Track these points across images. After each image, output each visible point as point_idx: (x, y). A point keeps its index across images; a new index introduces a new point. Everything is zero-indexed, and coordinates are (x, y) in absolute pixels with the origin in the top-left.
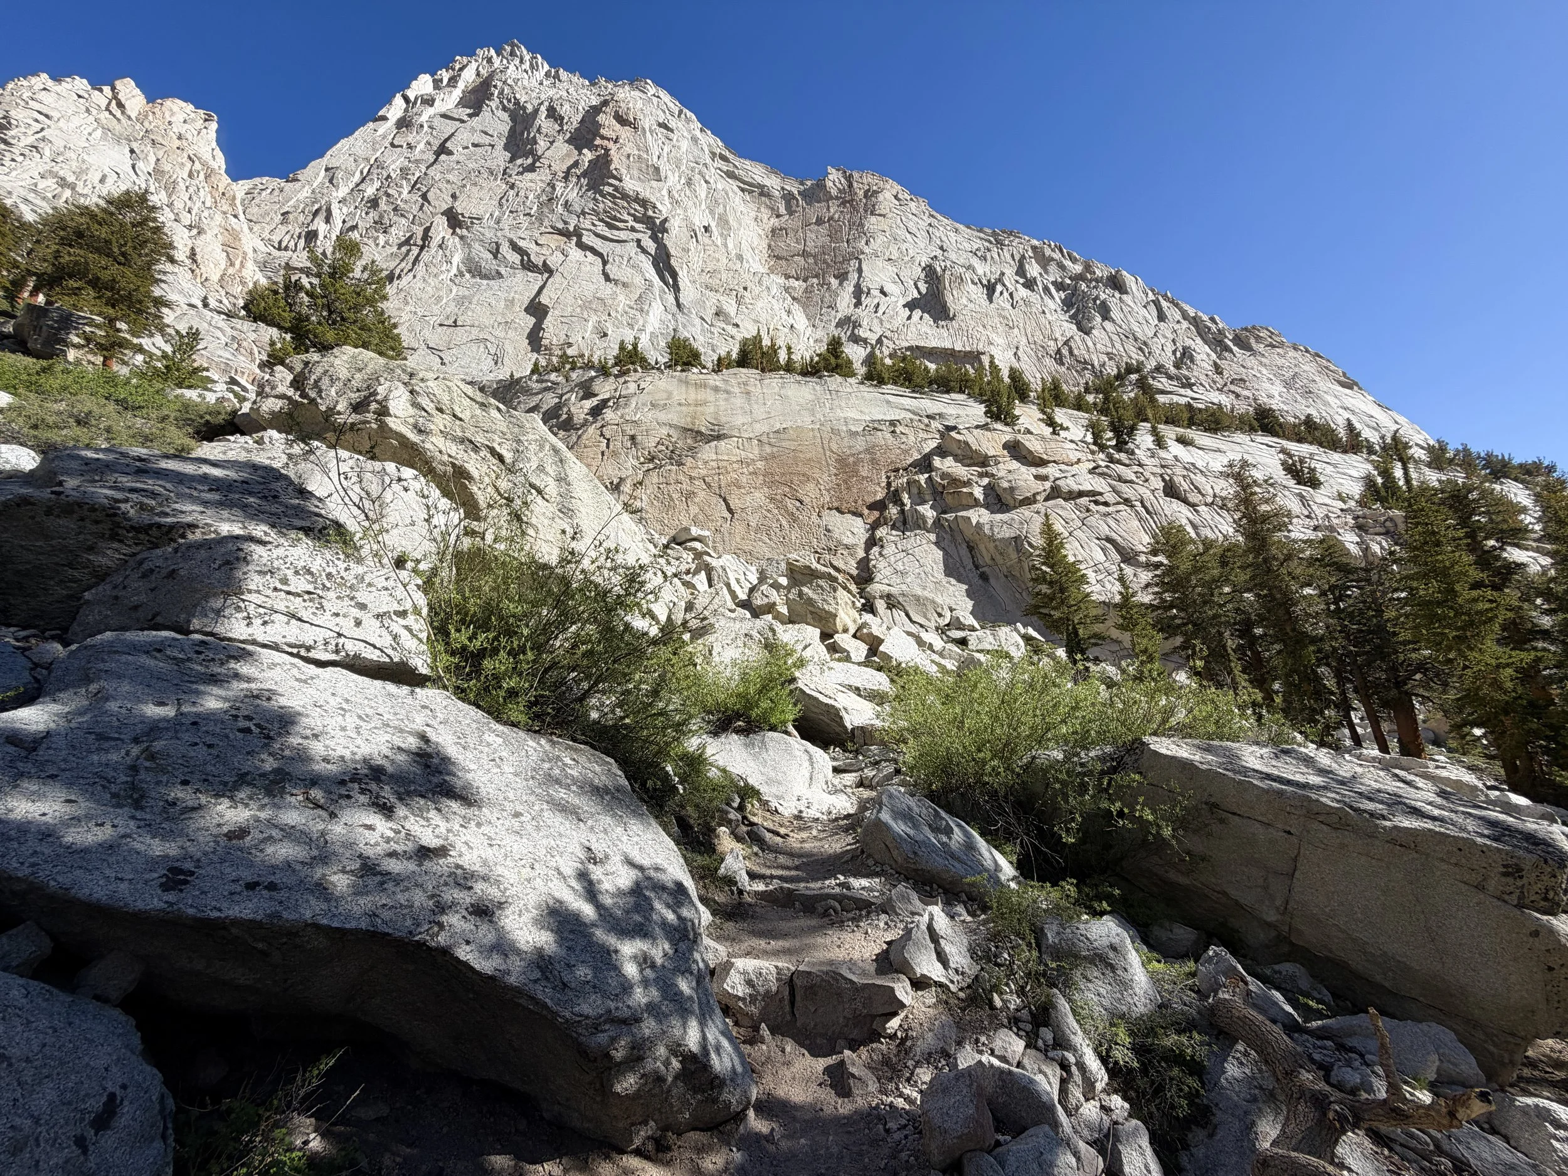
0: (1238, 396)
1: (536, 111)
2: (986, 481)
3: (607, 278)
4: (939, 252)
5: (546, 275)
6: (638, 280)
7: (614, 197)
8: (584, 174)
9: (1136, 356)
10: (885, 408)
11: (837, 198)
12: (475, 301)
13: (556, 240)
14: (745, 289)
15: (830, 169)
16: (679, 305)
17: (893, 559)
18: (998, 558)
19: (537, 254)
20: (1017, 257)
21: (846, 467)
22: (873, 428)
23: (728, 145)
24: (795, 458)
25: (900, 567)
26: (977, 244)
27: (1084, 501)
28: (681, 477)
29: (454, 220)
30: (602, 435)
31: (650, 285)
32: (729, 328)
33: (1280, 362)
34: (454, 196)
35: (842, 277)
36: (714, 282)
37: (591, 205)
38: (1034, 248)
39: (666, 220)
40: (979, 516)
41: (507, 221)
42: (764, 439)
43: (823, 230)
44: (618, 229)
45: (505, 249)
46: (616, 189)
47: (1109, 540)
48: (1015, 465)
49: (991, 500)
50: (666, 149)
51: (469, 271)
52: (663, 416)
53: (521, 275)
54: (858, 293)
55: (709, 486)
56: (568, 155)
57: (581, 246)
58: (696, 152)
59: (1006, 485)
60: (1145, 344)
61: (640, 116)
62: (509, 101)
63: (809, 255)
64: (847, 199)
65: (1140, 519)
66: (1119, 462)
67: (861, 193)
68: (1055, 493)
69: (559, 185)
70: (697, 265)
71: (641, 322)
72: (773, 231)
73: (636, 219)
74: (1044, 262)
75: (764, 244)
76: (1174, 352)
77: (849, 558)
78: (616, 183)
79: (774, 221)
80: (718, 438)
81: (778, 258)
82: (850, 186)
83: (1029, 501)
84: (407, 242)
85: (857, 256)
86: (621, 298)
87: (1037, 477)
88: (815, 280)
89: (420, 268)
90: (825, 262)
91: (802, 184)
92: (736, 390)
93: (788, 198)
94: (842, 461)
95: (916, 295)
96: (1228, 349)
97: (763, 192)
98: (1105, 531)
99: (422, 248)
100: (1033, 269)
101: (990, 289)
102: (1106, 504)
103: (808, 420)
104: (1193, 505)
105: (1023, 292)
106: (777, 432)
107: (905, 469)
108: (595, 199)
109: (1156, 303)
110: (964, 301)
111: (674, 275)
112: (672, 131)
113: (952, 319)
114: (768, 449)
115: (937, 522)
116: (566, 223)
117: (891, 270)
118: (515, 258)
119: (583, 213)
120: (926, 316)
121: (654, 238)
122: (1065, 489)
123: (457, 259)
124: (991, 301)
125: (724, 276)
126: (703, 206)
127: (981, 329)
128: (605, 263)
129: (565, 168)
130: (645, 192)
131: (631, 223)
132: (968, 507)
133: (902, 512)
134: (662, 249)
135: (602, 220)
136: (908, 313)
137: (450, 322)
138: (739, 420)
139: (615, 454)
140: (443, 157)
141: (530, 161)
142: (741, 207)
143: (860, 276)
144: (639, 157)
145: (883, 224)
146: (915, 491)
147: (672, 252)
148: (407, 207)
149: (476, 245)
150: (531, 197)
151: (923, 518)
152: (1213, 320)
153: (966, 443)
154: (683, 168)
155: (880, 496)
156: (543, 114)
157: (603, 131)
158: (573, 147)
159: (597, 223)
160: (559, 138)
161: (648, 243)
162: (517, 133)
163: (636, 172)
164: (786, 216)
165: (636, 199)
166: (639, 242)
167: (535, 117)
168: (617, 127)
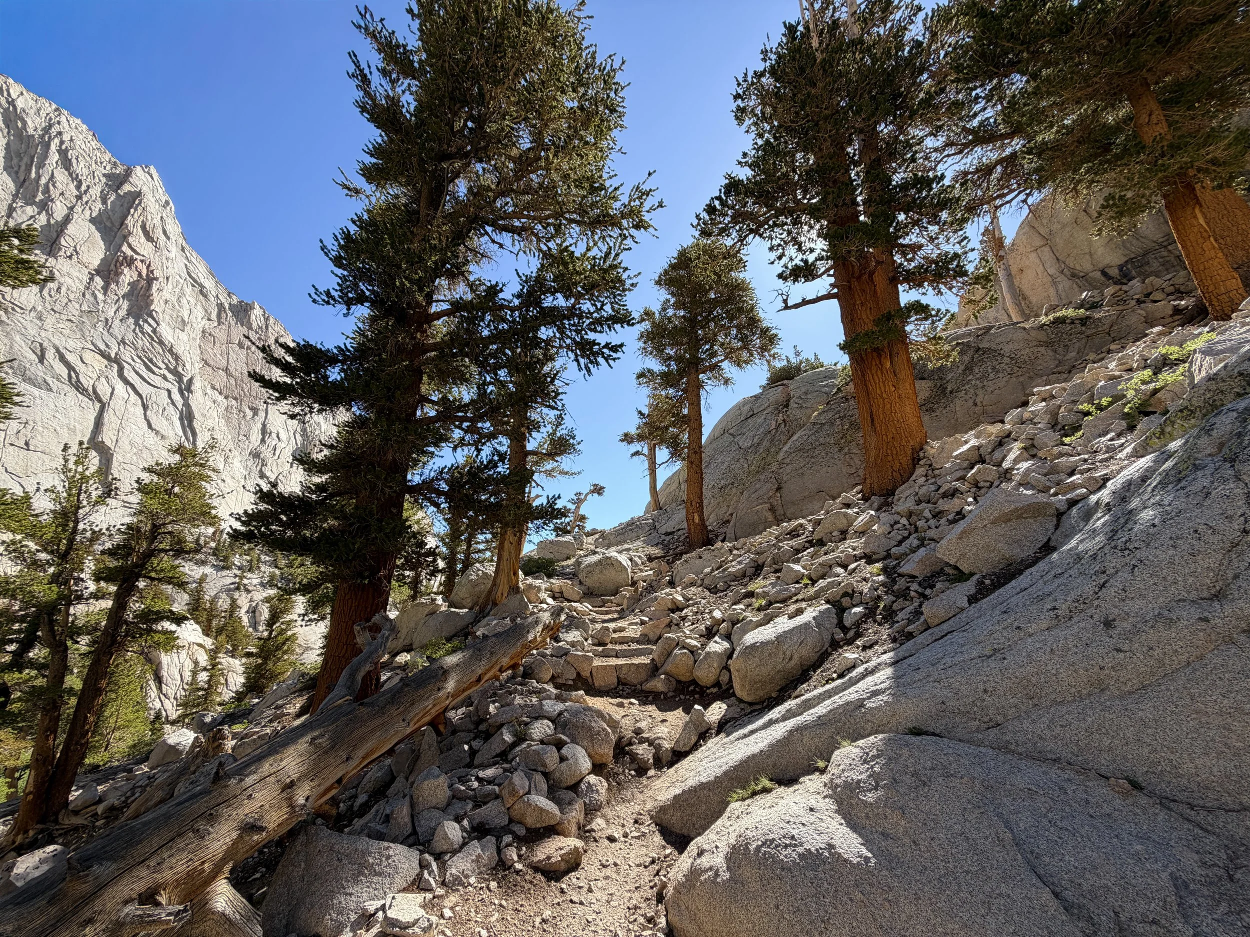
3: (149, 425)
5: (99, 407)
6: (171, 434)
7: (152, 339)
8: (125, 296)
11: (256, 332)
12: (38, 419)
13: (99, 363)
15: (256, 306)
19: (84, 374)
35: (255, 412)
39: (190, 380)
41: (50, 320)
43: (242, 354)
44: (153, 372)
45: (50, 354)
46: (154, 331)
53: (70, 395)
54: (264, 432)
57: (121, 376)
63: (231, 374)
64: (262, 336)
69: (100, 300)
72: (204, 333)
73: (167, 368)
79: (206, 323)
81: (206, 363)
82: (267, 327)
85: (266, 398)
86: (162, 449)
88: (234, 402)
90: (243, 389)
91: (230, 296)
95: (295, 447)
97: (202, 291)
108: (134, 331)
111: (194, 434)
116: (107, 345)
118: (63, 371)
119: (123, 341)
121: (181, 393)
128: (145, 407)
130: (177, 347)
131: (164, 371)
134: (187, 404)
135: (140, 358)
136: (291, 462)
137: (22, 443)
143: (266, 417)
144: (173, 305)
147: (195, 414)
149: (17, 338)
156: (54, 157)
157: (131, 239)
158: (97, 235)
159: (136, 358)
160: (78, 209)
161: (176, 396)
162: (19, 156)
163: (167, 317)
164: (216, 324)
165: (171, 351)
166: (169, 392)
167: (45, 156)
168: (143, 238)
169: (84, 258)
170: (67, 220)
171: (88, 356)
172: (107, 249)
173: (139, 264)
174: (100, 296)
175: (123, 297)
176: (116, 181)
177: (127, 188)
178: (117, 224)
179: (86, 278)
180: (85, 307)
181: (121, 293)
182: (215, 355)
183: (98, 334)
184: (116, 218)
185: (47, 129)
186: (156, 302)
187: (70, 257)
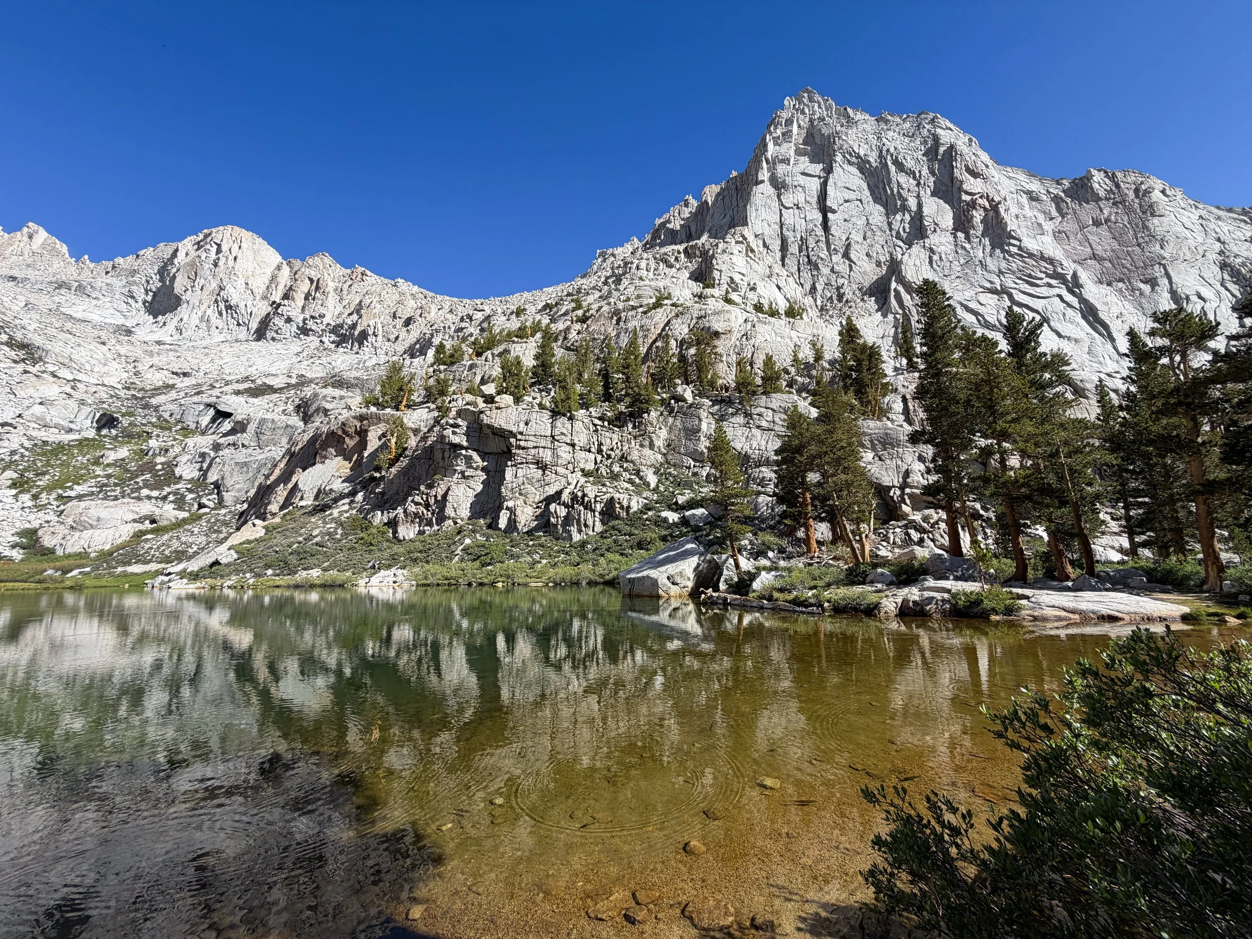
3: (1059, 334)
6: (1081, 335)
7: (1022, 256)
13: (993, 300)
15: (1094, 172)
16: (1119, 353)
19: (988, 314)
31: (1092, 338)
35: (1153, 282)
37: (1005, 265)
39: (1075, 276)
43: (1103, 231)
44: (1037, 286)
45: (959, 310)
46: (1020, 248)
54: (1177, 300)
56: (942, 210)
57: (1014, 302)
62: (851, 155)
63: (1102, 258)
64: (1117, 199)
67: (1131, 193)
72: (1053, 234)
73: (1048, 275)
78: (1018, 243)
79: (1050, 224)
82: (1118, 186)
85: (1160, 262)
86: (1080, 352)
88: (1121, 285)
90: (1124, 266)
91: (1063, 184)
97: (1033, 197)
108: (1004, 258)
111: (1106, 327)
116: (991, 282)
117: (1194, 273)
119: (1001, 272)
121: (1072, 292)
128: (1046, 320)
129: (950, 225)
130: (1047, 251)
131: (1046, 280)
134: (1083, 300)
135: (1020, 279)
143: (1171, 282)
145: (1166, 224)
147: (1097, 306)
156: (893, 168)
157: (964, 187)
158: (941, 202)
159: (1017, 281)
160: (922, 193)
161: (1069, 297)
162: (877, 187)
163: (1024, 230)
164: (1060, 219)
165: (1042, 258)
166: (1060, 297)
167: (888, 172)
168: (972, 179)
169: (943, 225)
170: (920, 205)
171: (984, 298)
172: (953, 207)
173: (980, 201)
174: (968, 246)
175: (983, 235)
176: (931, 153)
177: (942, 150)
178: (949, 184)
179: (952, 239)
180: (962, 261)
181: (979, 233)
182: (1075, 249)
183: (980, 277)
184: (946, 180)
185: (881, 156)
186: (1009, 222)
187: (935, 231)
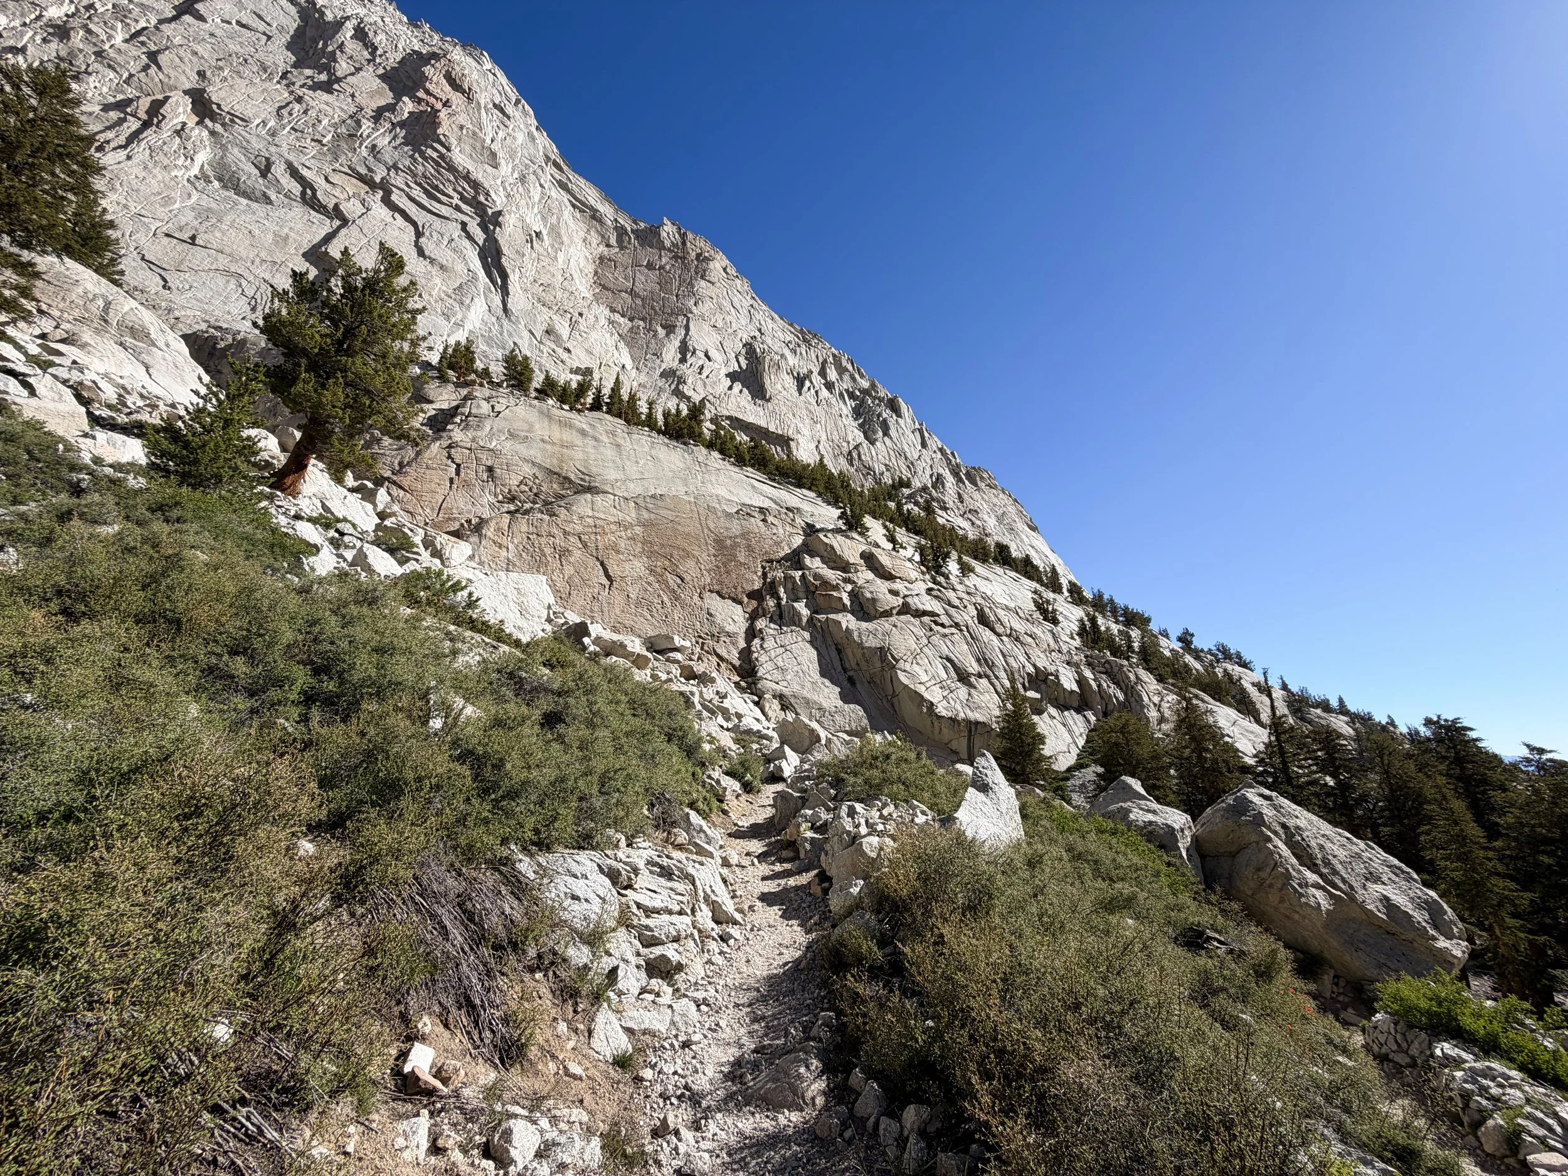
0: (973, 524)
1: (339, 24)
2: (849, 587)
3: (421, 253)
4: (757, 334)
5: (337, 223)
6: (460, 267)
7: (438, 164)
8: (402, 124)
9: (906, 474)
10: (751, 493)
11: (669, 250)
12: (228, 219)
13: (353, 186)
14: (581, 315)
15: (665, 220)
16: (505, 310)
17: (773, 654)
18: (863, 664)
19: (326, 192)
20: (821, 360)
21: (724, 548)
22: (744, 512)
23: (562, 154)
24: (675, 530)
25: (780, 664)
26: (789, 337)
27: (926, 619)
28: (555, 531)
29: (203, 107)
30: (449, 457)
31: (475, 278)
32: (560, 351)
33: (995, 500)
34: (201, 74)
35: (670, 329)
36: (548, 298)
37: (407, 163)
38: (834, 356)
39: (500, 213)
40: (847, 621)
41: (286, 138)
42: (640, 501)
43: (653, 276)
44: (439, 201)
45: (279, 170)
46: (442, 156)
47: (949, 659)
48: (870, 575)
49: (857, 608)
50: (501, 134)
51: (220, 180)
52: (522, 449)
53: (299, 211)
54: (684, 350)
55: (585, 546)
56: (379, 92)
57: (387, 201)
58: (532, 151)
59: (869, 595)
60: (912, 463)
61: (475, 87)
63: (637, 296)
64: (679, 254)
65: (967, 643)
66: (939, 584)
67: (694, 254)
68: (905, 609)
69: (366, 126)
70: (531, 273)
71: (459, 316)
72: (601, 258)
73: (463, 199)
74: (841, 370)
75: (590, 269)
76: (931, 476)
77: (731, 647)
78: (444, 151)
79: (602, 248)
80: (590, 489)
81: (604, 287)
82: (684, 243)
83: (887, 614)
84: (121, 106)
85: (686, 313)
86: (438, 281)
87: (891, 592)
88: (641, 323)
89: (140, 151)
90: (653, 308)
91: (635, 222)
92: (604, 438)
93: (621, 232)
94: (719, 542)
95: (737, 368)
96: (960, 480)
97: (595, 216)
98: (946, 651)
99: (146, 125)
100: (833, 375)
101: (800, 381)
102: (943, 625)
103: (683, 489)
104: (998, 635)
105: (824, 393)
106: (653, 497)
107: (778, 562)
108: (412, 157)
109: (921, 431)
110: (779, 387)
111: (504, 276)
112: (509, 118)
113: (768, 400)
114: (646, 515)
115: (811, 620)
116: (370, 170)
117: (716, 338)
118: (296, 188)
119: (395, 167)
120: (745, 390)
121: (483, 226)
122: (914, 607)
123: (203, 156)
124: (800, 394)
125: (559, 294)
126: (536, 210)
127: (791, 416)
128: (419, 234)
129: (374, 106)
130: (478, 175)
131: (456, 201)
132: (837, 611)
133: (779, 605)
134: (492, 240)
135: (420, 185)
136: (729, 383)
137: (186, 236)
138: (612, 475)
139: (467, 484)
140: (187, 18)
141: (323, 77)
142: (573, 225)
143: (687, 334)
144: (474, 134)
145: (711, 291)
146: (790, 586)
147: (505, 250)
148: (120, 59)
149: (235, 151)
150: (325, 122)
151: (799, 615)
152: (952, 453)
153: (832, 547)
154: (517, 161)
155: (757, 586)
156: (347, 32)
157: (427, 85)
158: (387, 88)
159: (413, 185)
160: (368, 68)
161: (475, 230)
163: (468, 148)
164: (616, 249)
165: (467, 177)
166: (464, 225)
168: (448, 88)
169: (363, 101)
170: (350, 75)
171: (340, 178)
173: (432, 101)
174: (367, 123)
179: (353, 110)
180: (343, 131)
181: (398, 121)
182: (616, 279)
183: (359, 158)
186: (445, 126)
